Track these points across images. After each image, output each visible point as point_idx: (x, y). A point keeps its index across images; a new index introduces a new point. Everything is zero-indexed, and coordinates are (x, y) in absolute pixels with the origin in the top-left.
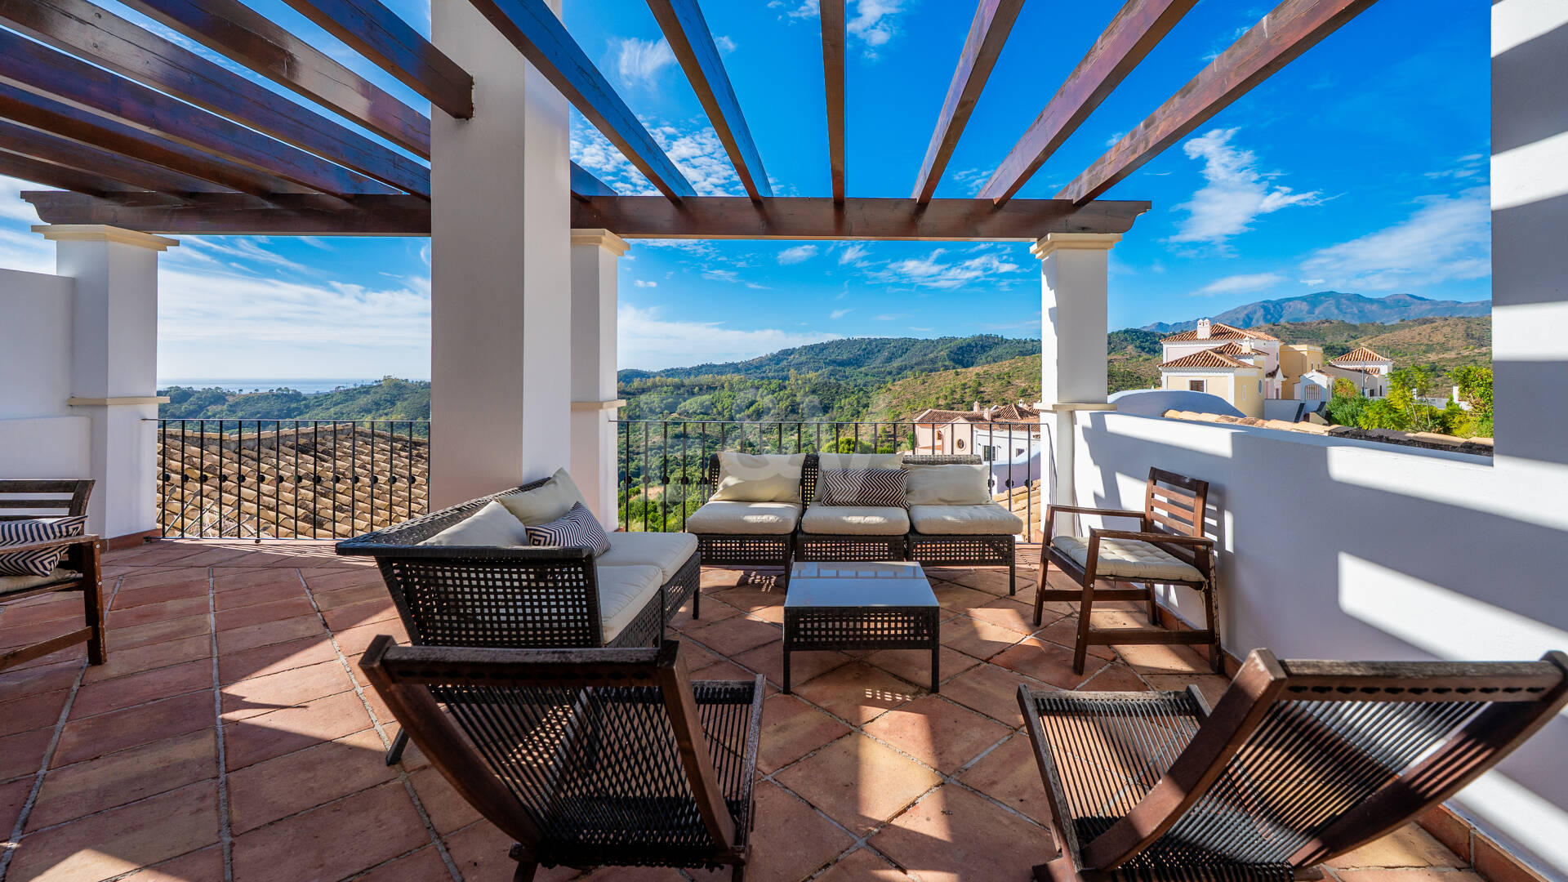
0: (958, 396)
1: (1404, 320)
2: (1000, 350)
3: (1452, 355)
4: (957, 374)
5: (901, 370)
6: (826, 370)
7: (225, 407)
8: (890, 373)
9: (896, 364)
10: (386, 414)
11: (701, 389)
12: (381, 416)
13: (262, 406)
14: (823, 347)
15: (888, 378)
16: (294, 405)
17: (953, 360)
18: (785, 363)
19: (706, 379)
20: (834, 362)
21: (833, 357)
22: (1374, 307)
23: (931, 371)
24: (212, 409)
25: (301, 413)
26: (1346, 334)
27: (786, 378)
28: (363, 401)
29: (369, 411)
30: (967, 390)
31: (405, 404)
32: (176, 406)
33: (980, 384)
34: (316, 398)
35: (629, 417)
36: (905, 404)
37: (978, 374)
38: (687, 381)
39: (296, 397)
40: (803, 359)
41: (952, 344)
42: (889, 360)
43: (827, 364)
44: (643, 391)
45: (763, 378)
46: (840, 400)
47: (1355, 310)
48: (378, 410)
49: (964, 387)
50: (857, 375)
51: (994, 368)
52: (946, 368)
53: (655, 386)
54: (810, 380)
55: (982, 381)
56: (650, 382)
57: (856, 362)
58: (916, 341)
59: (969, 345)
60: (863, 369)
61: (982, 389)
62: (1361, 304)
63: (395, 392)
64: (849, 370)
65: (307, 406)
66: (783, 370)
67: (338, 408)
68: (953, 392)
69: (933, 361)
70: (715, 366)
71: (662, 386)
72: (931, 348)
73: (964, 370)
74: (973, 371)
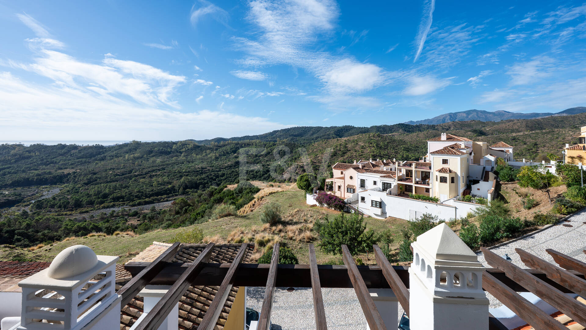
0: (338, 148)
1: (502, 120)
2: (353, 131)
3: (521, 134)
4: (338, 140)
5: (317, 138)
6: (290, 138)
7: (77, 151)
8: (313, 139)
9: (315, 136)
10: (133, 154)
11: (245, 145)
12: (131, 154)
13: (90, 150)
14: (288, 130)
15: (312, 141)
16: (101, 150)
17: (336, 135)
18: (275, 135)
19: (247, 141)
20: (293, 135)
21: (292, 133)
22: (491, 115)
23: (328, 139)
24: (73, 151)
25: (104, 153)
26: (481, 126)
27: (276, 141)
28: (125, 149)
29: (127, 153)
30: (342, 146)
31: (140, 150)
32: (60, 150)
33: (346, 144)
34: (109, 148)
35: (219, 155)
36: (319, 151)
37: (345, 140)
38: (240, 142)
39: (102, 147)
40: (281, 134)
41: (335, 129)
42: (312, 134)
43: (290, 136)
44: (224, 146)
45: (267, 141)
46: (295, 149)
47: (484, 116)
48: (131, 152)
49: (341, 145)
50: (301, 140)
51: (351, 138)
52: (334, 138)
53: (229, 144)
54: (284, 142)
55: (347, 143)
56: (227, 143)
57: (301, 135)
58: (322, 127)
59: (342, 129)
60: (303, 138)
61: (347, 146)
62: (486, 114)
63: (137, 146)
64: (298, 138)
65: (106, 151)
66: (274, 138)
67: (116, 152)
68: (337, 147)
69: (329, 135)
70: (250, 136)
71: (231, 144)
72: (328, 130)
73: (340, 139)
74: (344, 139)
